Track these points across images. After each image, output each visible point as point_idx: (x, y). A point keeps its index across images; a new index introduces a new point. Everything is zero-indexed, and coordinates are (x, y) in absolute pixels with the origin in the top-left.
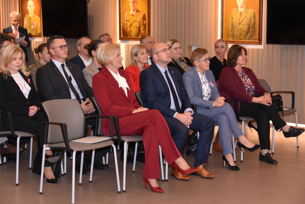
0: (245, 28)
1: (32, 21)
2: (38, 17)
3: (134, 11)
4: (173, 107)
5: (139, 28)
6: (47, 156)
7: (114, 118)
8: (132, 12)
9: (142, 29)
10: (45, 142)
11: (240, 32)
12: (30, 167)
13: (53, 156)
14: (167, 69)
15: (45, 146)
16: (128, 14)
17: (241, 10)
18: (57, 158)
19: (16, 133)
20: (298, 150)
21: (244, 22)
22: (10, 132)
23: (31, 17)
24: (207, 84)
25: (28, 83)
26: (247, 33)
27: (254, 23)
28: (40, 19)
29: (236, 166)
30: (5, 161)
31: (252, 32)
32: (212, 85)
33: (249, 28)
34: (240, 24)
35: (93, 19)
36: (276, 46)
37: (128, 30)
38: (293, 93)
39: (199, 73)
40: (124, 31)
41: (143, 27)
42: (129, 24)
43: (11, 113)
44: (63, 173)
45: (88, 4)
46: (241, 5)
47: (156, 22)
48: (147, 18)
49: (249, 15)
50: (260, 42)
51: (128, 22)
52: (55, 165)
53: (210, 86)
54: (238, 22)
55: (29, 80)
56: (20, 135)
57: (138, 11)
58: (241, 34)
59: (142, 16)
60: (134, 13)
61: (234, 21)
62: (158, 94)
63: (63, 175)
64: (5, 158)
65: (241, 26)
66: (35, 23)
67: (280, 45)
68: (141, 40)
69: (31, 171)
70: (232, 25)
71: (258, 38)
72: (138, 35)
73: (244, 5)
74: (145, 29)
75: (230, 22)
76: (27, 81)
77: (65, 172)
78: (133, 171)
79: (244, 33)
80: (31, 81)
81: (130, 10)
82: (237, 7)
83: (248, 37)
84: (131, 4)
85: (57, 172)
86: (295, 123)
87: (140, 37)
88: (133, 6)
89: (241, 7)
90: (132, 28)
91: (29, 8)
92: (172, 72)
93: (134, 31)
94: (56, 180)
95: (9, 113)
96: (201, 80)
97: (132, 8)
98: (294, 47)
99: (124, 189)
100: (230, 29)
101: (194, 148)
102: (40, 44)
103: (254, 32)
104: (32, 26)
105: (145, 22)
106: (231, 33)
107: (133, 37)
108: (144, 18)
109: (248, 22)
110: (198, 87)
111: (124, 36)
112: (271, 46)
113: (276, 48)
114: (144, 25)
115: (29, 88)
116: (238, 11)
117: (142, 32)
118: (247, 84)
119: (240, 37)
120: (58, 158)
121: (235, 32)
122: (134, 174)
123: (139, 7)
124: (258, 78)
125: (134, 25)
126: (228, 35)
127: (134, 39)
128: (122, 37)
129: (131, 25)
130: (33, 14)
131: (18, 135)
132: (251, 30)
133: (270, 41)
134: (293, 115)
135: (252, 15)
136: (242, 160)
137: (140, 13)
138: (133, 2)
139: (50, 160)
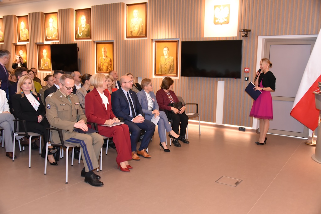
0: (168, 67)
1: (45, 62)
2: (49, 59)
3: (105, 57)
4: (131, 115)
5: (108, 66)
6: (49, 149)
7: (94, 124)
8: (103, 57)
9: (109, 67)
10: (48, 141)
11: (165, 69)
12: (40, 153)
13: (53, 149)
14: (128, 92)
15: (47, 143)
16: (102, 59)
17: (166, 57)
18: (55, 150)
19: (29, 134)
20: (200, 136)
21: (167, 64)
22: (24, 133)
23: (45, 59)
24: (151, 100)
25: (38, 101)
26: (169, 70)
27: (173, 65)
28: (50, 60)
29: (168, 149)
30: (24, 149)
31: (172, 69)
32: (154, 100)
33: (170, 67)
34: (165, 65)
35: (81, 61)
36: (186, 77)
37: (102, 67)
38: (197, 105)
39: (146, 93)
40: (99, 68)
41: (110, 66)
42: (102, 64)
43: (25, 121)
44: (61, 157)
45: (78, 52)
46: (166, 54)
47: (118, 63)
48: (112, 61)
49: (170, 60)
50: (177, 75)
51: (101, 63)
52: (55, 154)
53: (152, 100)
54: (164, 64)
55: (38, 98)
56: (31, 135)
57: (107, 57)
58: (166, 71)
59: (109, 60)
60: (105, 58)
61: (162, 63)
62: (122, 107)
63: (61, 159)
64: (24, 147)
65: (166, 66)
66: (47, 62)
67: (188, 77)
68: (109, 73)
69: (40, 156)
70: (161, 66)
71: (175, 73)
72: (107, 70)
73: (168, 55)
74: (111, 67)
75: (160, 64)
76: (37, 99)
77: (63, 157)
78: (106, 154)
79: (168, 70)
80: (40, 99)
81: (102, 56)
82: (164, 55)
83: (170, 72)
84: (103, 53)
85: (57, 158)
86: (198, 120)
87: (108, 71)
88: (104, 54)
89: (166, 55)
90: (103, 66)
91: (44, 54)
92: (132, 94)
93: (105, 68)
94: (56, 163)
95: (24, 121)
96: (147, 97)
97: (103, 55)
98: (196, 78)
99: (101, 169)
100: (159, 68)
101: (142, 137)
102: (47, 75)
103: (173, 69)
104: (46, 64)
105: (111, 63)
106: (160, 70)
107: (104, 71)
108: (111, 61)
109: (170, 64)
110: (145, 101)
111: (99, 71)
112: (183, 77)
113: (186, 78)
114: (111, 65)
115: (39, 104)
116: (164, 58)
117: (110, 68)
118: (171, 100)
119: (166, 72)
120: (57, 150)
121: (163, 70)
122: (106, 156)
123: (108, 55)
124: (177, 96)
125: (105, 64)
126: (159, 71)
127: (105, 73)
128: (98, 71)
129: (103, 65)
130: (46, 58)
131: (30, 135)
132: (171, 69)
133: (182, 75)
134: (198, 117)
135: (172, 60)
136: (171, 144)
137: (108, 58)
138: (104, 52)
139: (51, 151)
